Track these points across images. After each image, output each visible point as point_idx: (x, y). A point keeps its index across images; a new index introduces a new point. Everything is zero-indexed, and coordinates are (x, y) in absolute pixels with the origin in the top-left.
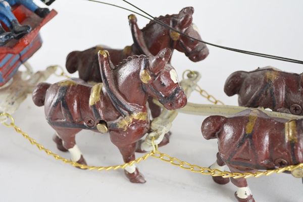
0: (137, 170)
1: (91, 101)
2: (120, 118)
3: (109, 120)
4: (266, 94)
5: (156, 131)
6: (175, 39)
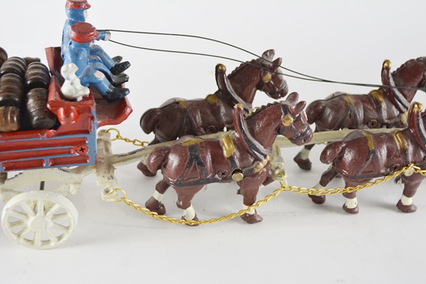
0: (255, 211)
1: (226, 154)
4: (350, 116)
6: (267, 82)
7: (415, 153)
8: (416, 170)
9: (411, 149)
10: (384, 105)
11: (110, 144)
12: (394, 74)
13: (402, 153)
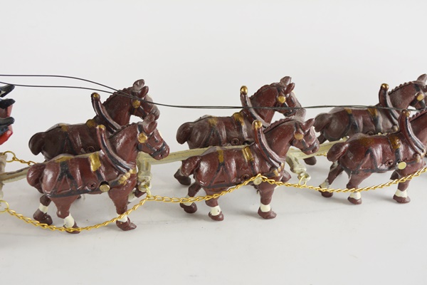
0: (128, 219)
1: (92, 168)
2: (120, 175)
3: (110, 180)
4: (213, 135)
5: (144, 181)
6: (136, 107)
7: (261, 165)
8: (263, 179)
9: (257, 161)
10: (244, 126)
11: (4, 165)
12: (251, 98)
13: (249, 165)
